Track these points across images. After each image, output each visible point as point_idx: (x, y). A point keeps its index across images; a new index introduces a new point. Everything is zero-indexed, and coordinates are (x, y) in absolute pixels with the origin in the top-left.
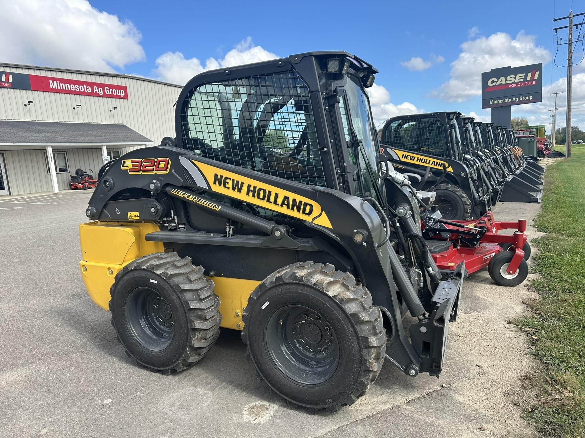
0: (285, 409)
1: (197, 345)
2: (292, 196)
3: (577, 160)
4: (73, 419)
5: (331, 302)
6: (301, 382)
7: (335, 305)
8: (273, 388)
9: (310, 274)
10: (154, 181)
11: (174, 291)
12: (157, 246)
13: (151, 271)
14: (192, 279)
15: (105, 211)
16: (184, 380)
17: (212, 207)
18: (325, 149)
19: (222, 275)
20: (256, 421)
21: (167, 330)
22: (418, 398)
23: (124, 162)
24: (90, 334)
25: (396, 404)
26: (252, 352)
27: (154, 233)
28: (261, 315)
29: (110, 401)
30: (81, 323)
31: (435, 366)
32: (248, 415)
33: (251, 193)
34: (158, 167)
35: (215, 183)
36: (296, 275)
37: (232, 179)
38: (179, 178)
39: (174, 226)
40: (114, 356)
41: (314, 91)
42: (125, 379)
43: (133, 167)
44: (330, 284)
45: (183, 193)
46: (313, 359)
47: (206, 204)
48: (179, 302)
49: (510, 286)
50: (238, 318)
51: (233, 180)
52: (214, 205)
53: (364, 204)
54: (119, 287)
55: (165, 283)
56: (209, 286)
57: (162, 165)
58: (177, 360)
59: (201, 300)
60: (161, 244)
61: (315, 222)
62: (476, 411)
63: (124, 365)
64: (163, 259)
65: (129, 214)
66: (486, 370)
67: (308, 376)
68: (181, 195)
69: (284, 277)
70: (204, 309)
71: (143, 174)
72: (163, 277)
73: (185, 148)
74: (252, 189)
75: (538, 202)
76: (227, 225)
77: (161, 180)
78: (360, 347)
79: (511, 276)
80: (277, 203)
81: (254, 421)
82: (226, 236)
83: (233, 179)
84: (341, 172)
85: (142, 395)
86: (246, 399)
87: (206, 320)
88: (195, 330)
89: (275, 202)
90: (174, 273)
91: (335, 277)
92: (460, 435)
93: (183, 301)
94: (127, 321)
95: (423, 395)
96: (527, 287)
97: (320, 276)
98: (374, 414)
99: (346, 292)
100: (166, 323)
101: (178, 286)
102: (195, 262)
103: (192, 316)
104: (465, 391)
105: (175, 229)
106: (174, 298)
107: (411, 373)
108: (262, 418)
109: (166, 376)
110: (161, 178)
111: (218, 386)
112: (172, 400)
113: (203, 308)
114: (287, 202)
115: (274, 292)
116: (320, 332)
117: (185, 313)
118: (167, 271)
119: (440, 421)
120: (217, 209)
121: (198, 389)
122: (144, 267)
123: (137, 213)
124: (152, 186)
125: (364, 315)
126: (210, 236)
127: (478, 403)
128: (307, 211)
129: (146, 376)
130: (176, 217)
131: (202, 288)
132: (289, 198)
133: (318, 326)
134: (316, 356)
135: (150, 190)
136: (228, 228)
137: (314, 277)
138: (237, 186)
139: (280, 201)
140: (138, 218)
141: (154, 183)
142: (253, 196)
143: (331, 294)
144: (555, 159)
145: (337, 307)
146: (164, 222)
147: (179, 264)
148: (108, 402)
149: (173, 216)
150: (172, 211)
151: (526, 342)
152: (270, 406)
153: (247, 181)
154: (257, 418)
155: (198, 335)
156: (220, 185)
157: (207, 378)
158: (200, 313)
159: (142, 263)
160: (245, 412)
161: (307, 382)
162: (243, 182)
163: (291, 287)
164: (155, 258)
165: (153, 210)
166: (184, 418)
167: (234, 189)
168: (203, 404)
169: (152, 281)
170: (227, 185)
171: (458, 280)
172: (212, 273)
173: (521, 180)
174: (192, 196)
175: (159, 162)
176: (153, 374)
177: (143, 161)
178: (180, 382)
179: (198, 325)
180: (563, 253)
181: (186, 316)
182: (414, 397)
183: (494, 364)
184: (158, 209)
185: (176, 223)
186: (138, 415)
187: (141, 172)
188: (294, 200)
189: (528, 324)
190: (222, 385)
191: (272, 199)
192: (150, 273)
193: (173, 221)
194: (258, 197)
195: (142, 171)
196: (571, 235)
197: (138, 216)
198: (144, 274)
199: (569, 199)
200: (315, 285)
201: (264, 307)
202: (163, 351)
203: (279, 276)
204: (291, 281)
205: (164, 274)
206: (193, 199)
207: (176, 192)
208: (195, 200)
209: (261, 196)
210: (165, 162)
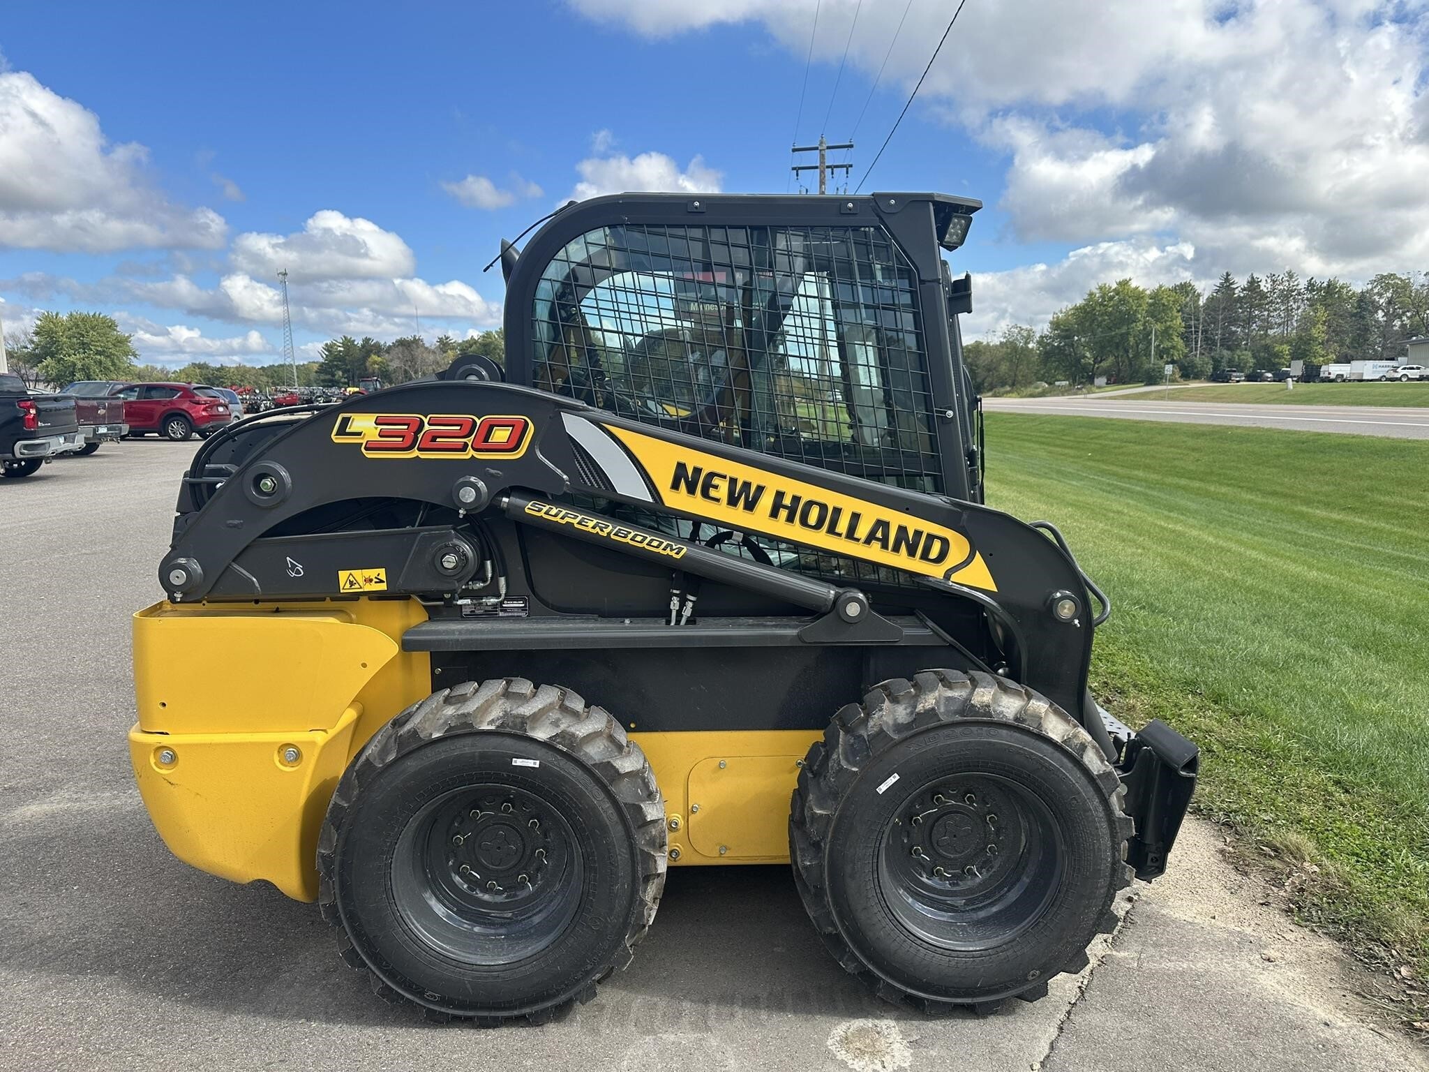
2: (896, 519)
6: (963, 949)
7: (1065, 759)
9: (994, 699)
10: (473, 480)
11: (598, 780)
13: (514, 735)
15: (237, 568)
17: (660, 550)
18: (950, 413)
19: (633, 726)
20: (890, 1066)
21: (500, 899)
23: (346, 421)
24: (111, 973)
25: (1098, 954)
32: (857, 1059)
33: (783, 513)
34: (486, 440)
35: (675, 486)
36: (972, 702)
37: (731, 478)
38: (559, 472)
39: (488, 605)
41: (929, 281)
43: (381, 436)
44: (1046, 714)
45: (564, 512)
46: (953, 894)
48: (612, 810)
50: (673, 833)
51: (733, 481)
52: (665, 543)
55: (563, 762)
57: (501, 435)
58: (588, 973)
60: (421, 660)
61: (955, 577)
62: (1228, 931)
65: (344, 574)
68: (558, 519)
69: (936, 710)
71: (423, 457)
72: (560, 747)
74: (787, 501)
76: (676, 595)
77: (495, 476)
80: (857, 535)
81: (884, 1067)
82: (668, 622)
83: (735, 476)
89: (851, 535)
91: (1040, 699)
93: (625, 806)
97: (1010, 699)
98: (1086, 982)
100: (498, 880)
101: (610, 766)
103: (643, 843)
105: (491, 614)
106: (596, 798)
108: (893, 1056)
110: (493, 471)
111: (705, 1015)
113: (657, 817)
114: (883, 534)
115: (913, 749)
116: (975, 830)
117: (631, 836)
119: (1200, 965)
120: (677, 553)
121: (669, 1037)
122: (486, 726)
123: (382, 573)
124: (468, 496)
126: (622, 626)
127: (1216, 917)
128: (934, 553)
129: (477, 1043)
130: (502, 581)
132: (888, 523)
133: (969, 817)
134: (957, 884)
135: (459, 505)
136: (675, 601)
137: (1004, 705)
138: (744, 496)
139: (863, 531)
140: (383, 587)
141: (475, 485)
142: (790, 519)
143: (1055, 735)
146: (455, 595)
149: (490, 575)
150: (489, 563)
153: (773, 483)
154: (883, 1059)
156: (691, 491)
157: (655, 1004)
160: (843, 1056)
161: (976, 946)
162: (762, 484)
163: (959, 731)
165: (449, 561)
167: (733, 501)
169: (518, 762)
170: (713, 493)
174: (595, 521)
175: (491, 427)
177: (426, 421)
178: (594, 1032)
181: (632, 845)
184: (467, 558)
185: (501, 595)
187: (415, 453)
188: (902, 530)
190: (712, 1010)
191: (843, 526)
192: (508, 742)
194: (804, 522)
195: (419, 449)
197: (381, 581)
198: (486, 746)
200: (1017, 720)
201: (883, 788)
204: (958, 718)
205: (563, 737)
206: (597, 529)
207: (540, 511)
208: (606, 531)
209: (813, 518)
210: (513, 426)
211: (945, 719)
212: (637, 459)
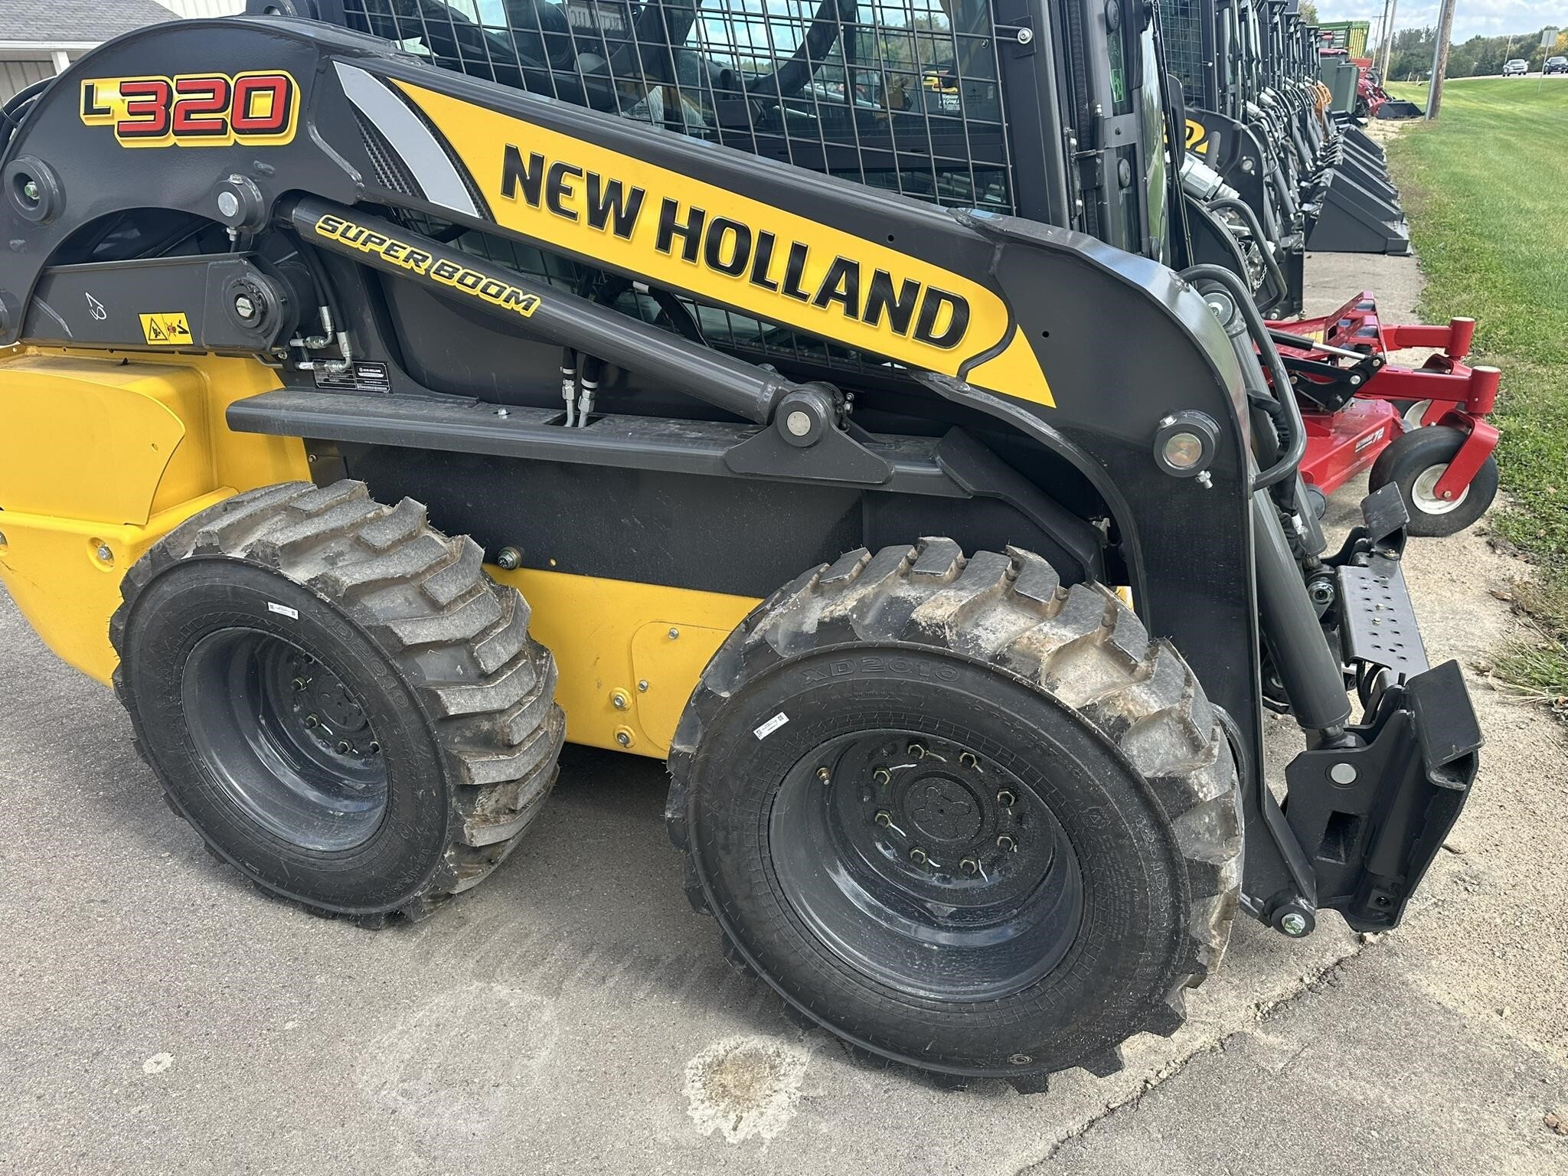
0: (838, 1066)
1: (482, 837)
2: (870, 256)
3: (1458, 127)
4: (22, 1159)
5: (1069, 729)
7: (1083, 740)
8: (795, 1003)
9: (971, 611)
10: (235, 179)
11: (377, 651)
12: (280, 451)
13: (266, 570)
14: (443, 600)
15: (43, 306)
16: (443, 950)
17: (499, 301)
18: (1026, 34)
19: (553, 563)
20: (745, 1130)
21: (357, 764)
22: (1296, 995)
23: (90, 90)
24: (67, 752)
25: (1228, 1028)
26: (710, 880)
27: (258, 401)
28: (751, 761)
29: (167, 1059)
30: (32, 705)
31: (1379, 900)
32: (707, 1103)
33: (678, 243)
34: (246, 115)
35: (508, 190)
36: (914, 616)
37: (589, 175)
38: (346, 166)
39: (338, 373)
40: (166, 847)
42: (215, 955)
43: (132, 114)
44: (1064, 653)
45: (367, 233)
46: (939, 895)
47: (473, 287)
48: (399, 693)
49: (1433, 536)
50: (619, 713)
51: (593, 181)
52: (508, 290)
53: (1183, 293)
54: (142, 622)
55: (331, 617)
56: (510, 617)
57: (262, 105)
58: (409, 888)
59: (486, 677)
60: (295, 445)
61: (975, 376)
62: (1511, 1046)
63: (207, 887)
64: (309, 516)
65: (145, 319)
66: (1479, 863)
67: (930, 963)
68: (357, 245)
69: (855, 621)
70: (502, 712)
71: (181, 144)
72: (322, 595)
73: (357, 24)
74: (682, 220)
75: (1408, 252)
76: (568, 377)
77: (264, 173)
78: (1177, 897)
79: (1443, 503)
80: (802, 288)
81: (735, 1129)
82: (562, 420)
83: (595, 171)
84: (1080, 147)
85: (289, 1025)
86: (687, 1026)
87: (510, 747)
88: (471, 791)
89: (792, 287)
90: (366, 579)
91: (1076, 620)
92: (1495, 1158)
93: (416, 689)
94: (197, 742)
95: (1307, 980)
96: (1485, 539)
97: (1013, 617)
98: (1164, 1075)
99: (1134, 688)
100: (350, 741)
101: (387, 632)
102: (445, 521)
103: (455, 742)
104: (1444, 958)
105: (347, 384)
106: (377, 673)
107: (1293, 928)
108: (762, 1114)
109: (371, 934)
110: (262, 166)
111: (569, 968)
112: (405, 1044)
113: (496, 706)
114: (848, 287)
115: (811, 678)
116: (975, 808)
117: (429, 732)
118: (337, 573)
119: (1406, 1100)
120: (526, 308)
121: (501, 990)
122: (238, 554)
123: (179, 319)
124: (228, 205)
125: (1204, 778)
126: (494, 419)
127: (1507, 1012)
128: (941, 326)
129: (294, 935)
130: (343, 337)
131: (485, 632)
132: (858, 265)
133: (966, 786)
134: (950, 884)
135: (222, 221)
136: (569, 388)
137: (988, 624)
138: (613, 209)
139: (812, 280)
140: (187, 339)
141: (232, 189)
142: (690, 254)
143: (1069, 696)
144: (1398, 123)
145: (1093, 752)
146: (296, 355)
147: (380, 537)
148: (160, 1068)
149: (329, 329)
150: (325, 310)
151: (1562, 746)
152: (779, 1055)
153: (659, 183)
154: (745, 1115)
155: (486, 803)
156: (533, 198)
157: (527, 936)
158: (486, 726)
159: (224, 534)
160: (693, 1090)
161: (932, 991)
162: (640, 186)
163: (890, 660)
164: (276, 510)
165: (244, 307)
166: (464, 1129)
167: (597, 219)
168: (530, 1058)
169: (275, 608)
170: (564, 202)
171: (1390, 559)
172: (511, 557)
173: (1355, 185)
174: (409, 249)
175: (249, 91)
176: (322, 924)
177: (173, 85)
178: (426, 957)
179: (484, 770)
180: (1549, 421)
181: (433, 745)
182: (1278, 990)
183: (1496, 836)
184: (265, 304)
185: (348, 360)
186: (282, 1127)
187: (170, 140)
188: (882, 279)
189: (1547, 677)
190: (586, 964)
191: (777, 271)
192: (263, 578)
193: (331, 353)
194: (713, 261)
195: (176, 133)
196: (1541, 362)
197: (185, 332)
198: (238, 579)
199: (1489, 246)
200: (1000, 658)
201: (763, 732)
202: (352, 855)
203: (836, 614)
204: (890, 638)
205: (325, 582)
206: (412, 263)
207: (334, 231)
208: (425, 265)
209: (727, 254)
210: (273, 88)
211: (865, 637)
212: (450, 146)
